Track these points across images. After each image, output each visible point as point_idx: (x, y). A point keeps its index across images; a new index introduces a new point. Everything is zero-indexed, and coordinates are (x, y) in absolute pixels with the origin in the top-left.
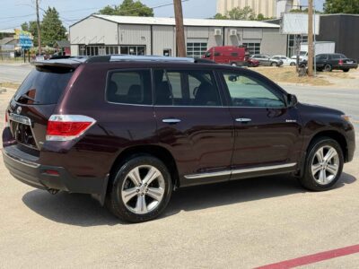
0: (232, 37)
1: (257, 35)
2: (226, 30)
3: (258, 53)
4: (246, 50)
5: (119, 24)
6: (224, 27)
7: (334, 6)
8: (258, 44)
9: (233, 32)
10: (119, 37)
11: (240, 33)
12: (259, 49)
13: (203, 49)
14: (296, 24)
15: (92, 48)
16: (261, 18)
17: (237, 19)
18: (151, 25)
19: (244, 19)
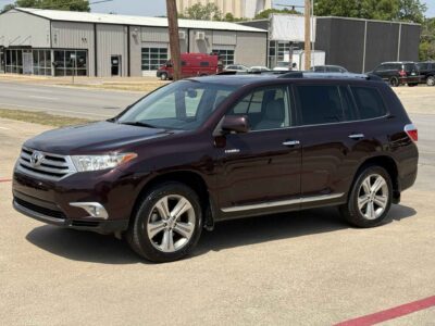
0: (200, 41)
1: (230, 40)
2: (191, 33)
3: (232, 62)
4: (219, 58)
5: (51, 20)
6: (189, 29)
7: (320, 7)
8: (231, 52)
9: (201, 35)
10: (53, 38)
11: (209, 37)
12: (232, 58)
13: (162, 56)
14: (289, 29)
15: (14, 52)
16: (230, 18)
17: (198, 18)
18: (95, 24)
19: (207, 19)
